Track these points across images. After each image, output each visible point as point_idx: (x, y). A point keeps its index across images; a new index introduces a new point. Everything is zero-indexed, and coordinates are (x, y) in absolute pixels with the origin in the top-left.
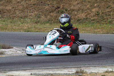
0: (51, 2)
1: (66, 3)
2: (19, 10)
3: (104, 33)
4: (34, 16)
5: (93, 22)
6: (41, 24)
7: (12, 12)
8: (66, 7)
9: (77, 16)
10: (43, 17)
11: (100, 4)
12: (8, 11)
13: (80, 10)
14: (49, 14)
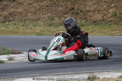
0: (65, 3)
2: (31, 12)
4: (47, 18)
5: (110, 23)
6: (55, 27)
7: (24, 14)
8: (81, 8)
9: (93, 17)
10: (56, 19)
11: (117, 4)
12: (19, 13)
13: (96, 11)
14: (63, 16)
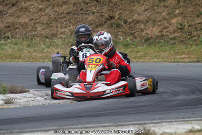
0: (99, 8)
1: (124, 8)
3: (192, 62)
4: (69, 34)
5: (173, 42)
7: (30, 27)
8: (124, 17)
9: (145, 32)
12: (22, 25)
14: (95, 30)
